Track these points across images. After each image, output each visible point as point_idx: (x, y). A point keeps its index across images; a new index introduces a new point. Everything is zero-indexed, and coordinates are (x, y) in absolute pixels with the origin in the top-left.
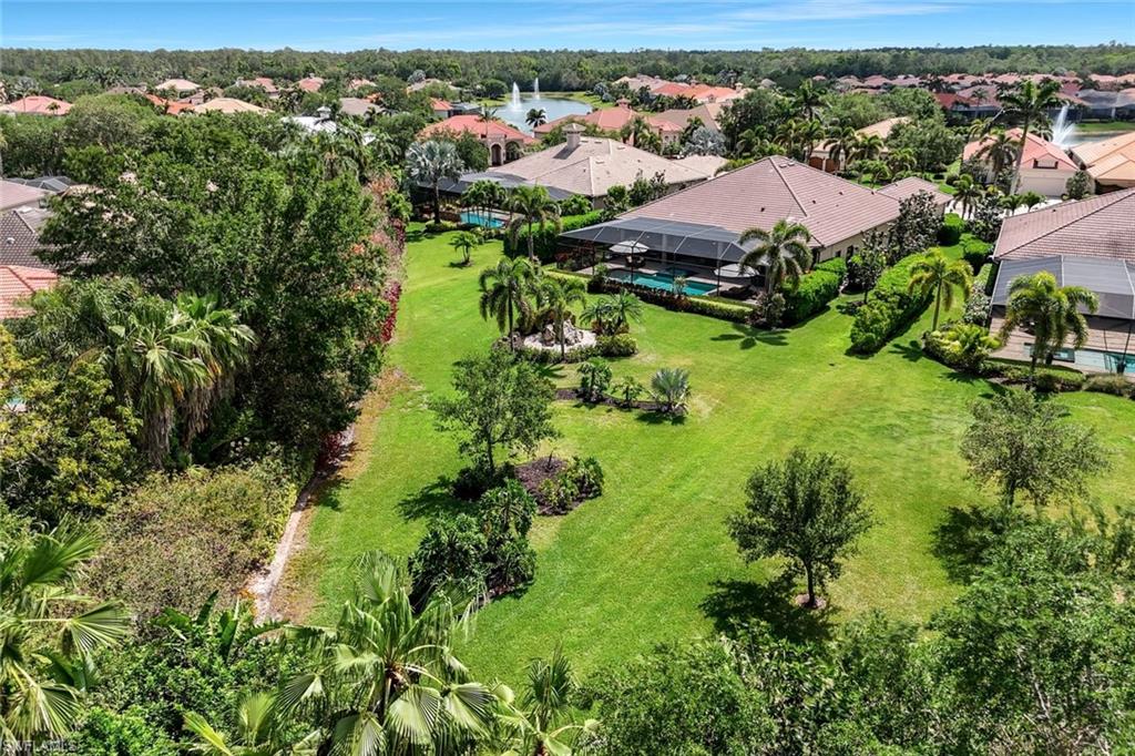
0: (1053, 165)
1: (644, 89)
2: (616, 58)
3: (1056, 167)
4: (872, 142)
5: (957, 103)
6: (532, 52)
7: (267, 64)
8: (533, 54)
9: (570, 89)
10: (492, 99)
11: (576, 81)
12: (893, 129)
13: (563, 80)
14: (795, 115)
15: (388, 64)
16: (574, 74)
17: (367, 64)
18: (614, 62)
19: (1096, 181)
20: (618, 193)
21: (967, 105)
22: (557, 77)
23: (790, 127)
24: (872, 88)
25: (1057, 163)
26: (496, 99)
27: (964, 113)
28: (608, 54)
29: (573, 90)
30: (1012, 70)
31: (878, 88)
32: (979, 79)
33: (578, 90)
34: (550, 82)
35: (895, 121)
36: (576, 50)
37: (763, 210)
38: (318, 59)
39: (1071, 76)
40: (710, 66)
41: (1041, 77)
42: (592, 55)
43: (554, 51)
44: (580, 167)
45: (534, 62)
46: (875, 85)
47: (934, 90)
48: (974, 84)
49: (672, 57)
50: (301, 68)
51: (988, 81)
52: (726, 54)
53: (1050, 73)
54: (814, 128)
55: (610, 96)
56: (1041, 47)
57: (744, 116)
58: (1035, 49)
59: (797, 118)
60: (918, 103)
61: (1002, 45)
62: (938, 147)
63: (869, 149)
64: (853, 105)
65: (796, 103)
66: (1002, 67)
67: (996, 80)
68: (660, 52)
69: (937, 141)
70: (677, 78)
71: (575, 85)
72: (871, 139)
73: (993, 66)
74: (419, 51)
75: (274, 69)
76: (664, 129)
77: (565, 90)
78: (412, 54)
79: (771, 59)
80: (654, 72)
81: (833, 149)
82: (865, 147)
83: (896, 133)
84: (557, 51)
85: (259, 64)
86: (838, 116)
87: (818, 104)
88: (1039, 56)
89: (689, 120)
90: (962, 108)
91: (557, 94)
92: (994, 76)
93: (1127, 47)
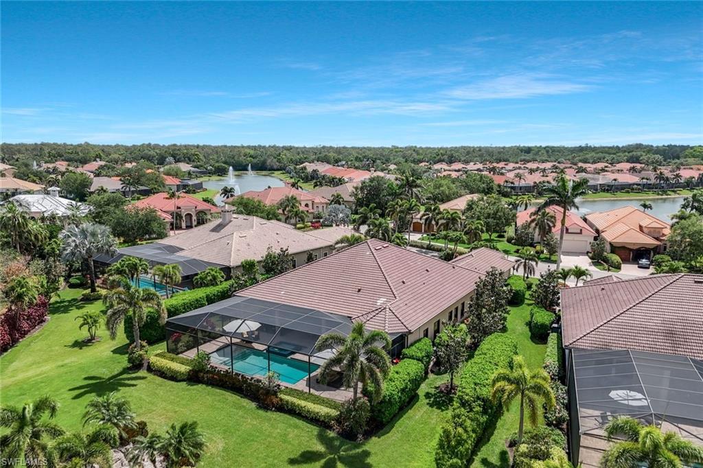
0: (579, 232)
1: (314, 171)
2: (305, 150)
3: (581, 233)
4: (454, 215)
5: (507, 182)
6: (253, 146)
7: (69, 153)
8: (254, 148)
9: (272, 169)
10: (219, 175)
11: (277, 165)
12: (468, 205)
13: (268, 164)
14: (401, 194)
15: (152, 153)
16: (275, 160)
17: (137, 153)
18: (303, 153)
19: (610, 243)
20: (248, 267)
21: (512, 183)
22: (264, 162)
23: (397, 204)
24: (456, 171)
25: (581, 230)
26: (221, 176)
27: (512, 188)
28: (300, 148)
29: (275, 170)
30: (534, 160)
31: (459, 171)
32: (517, 165)
33: (278, 170)
34: (260, 165)
35: (469, 197)
36: (281, 145)
37: (359, 290)
38: (106, 150)
39: (567, 163)
40: (360, 156)
41: (552, 164)
42: (289, 149)
43: (267, 146)
44: (225, 241)
45: (252, 152)
46: (457, 169)
47: (492, 173)
48: (515, 169)
49: (339, 151)
50: (93, 154)
51: (522, 166)
52: (369, 149)
53: (555, 162)
54: (413, 205)
55: (295, 175)
56: (548, 147)
57: (369, 193)
58: (545, 148)
59: (403, 196)
60: (483, 183)
61: (526, 145)
62: (500, 218)
63: (452, 220)
64: (441, 186)
65: (401, 185)
66: (528, 158)
67: (526, 166)
68: (331, 147)
69: (499, 214)
70: (340, 164)
71: (275, 167)
72: (453, 214)
73: (523, 158)
74: (175, 145)
75: (72, 156)
76: (315, 201)
77: (270, 170)
78: (169, 147)
79: (396, 152)
80: (325, 160)
81: (426, 220)
82: (449, 219)
83: (470, 207)
84: (270, 146)
85: (62, 152)
86: (432, 193)
87: (416, 186)
88: (547, 152)
89: (333, 195)
90: (510, 185)
91: (264, 173)
92: (524, 164)
93: (595, 147)
